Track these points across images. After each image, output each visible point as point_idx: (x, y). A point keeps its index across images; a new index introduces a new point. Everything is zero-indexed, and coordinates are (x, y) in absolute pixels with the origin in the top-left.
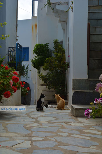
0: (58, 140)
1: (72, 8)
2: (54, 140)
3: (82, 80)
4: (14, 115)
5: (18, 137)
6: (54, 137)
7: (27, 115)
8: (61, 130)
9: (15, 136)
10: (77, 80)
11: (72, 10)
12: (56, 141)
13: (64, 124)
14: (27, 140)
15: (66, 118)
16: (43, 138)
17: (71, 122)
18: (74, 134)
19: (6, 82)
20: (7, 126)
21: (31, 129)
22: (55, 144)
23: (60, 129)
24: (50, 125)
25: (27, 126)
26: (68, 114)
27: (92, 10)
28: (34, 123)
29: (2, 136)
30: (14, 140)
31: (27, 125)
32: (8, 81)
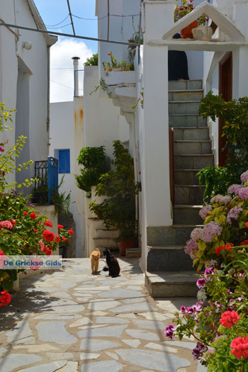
0: (124, 358)
1: (142, 102)
2: (117, 358)
3: (163, 228)
4: (48, 297)
5: (56, 352)
6: (117, 351)
7: (71, 296)
8: (128, 331)
9: (51, 351)
10: (154, 228)
11: (142, 106)
12: (120, 361)
13: (132, 316)
14: (71, 360)
15: (137, 300)
16: (99, 355)
17: (145, 312)
18: (151, 341)
19: (33, 243)
20: (37, 327)
21: (78, 333)
22: (118, 369)
23: (126, 330)
24: (110, 320)
25: (70, 326)
26: (140, 288)
27: (177, 99)
28: (83, 316)
29: (29, 351)
30: (49, 360)
31: (71, 322)
32: (37, 241)
